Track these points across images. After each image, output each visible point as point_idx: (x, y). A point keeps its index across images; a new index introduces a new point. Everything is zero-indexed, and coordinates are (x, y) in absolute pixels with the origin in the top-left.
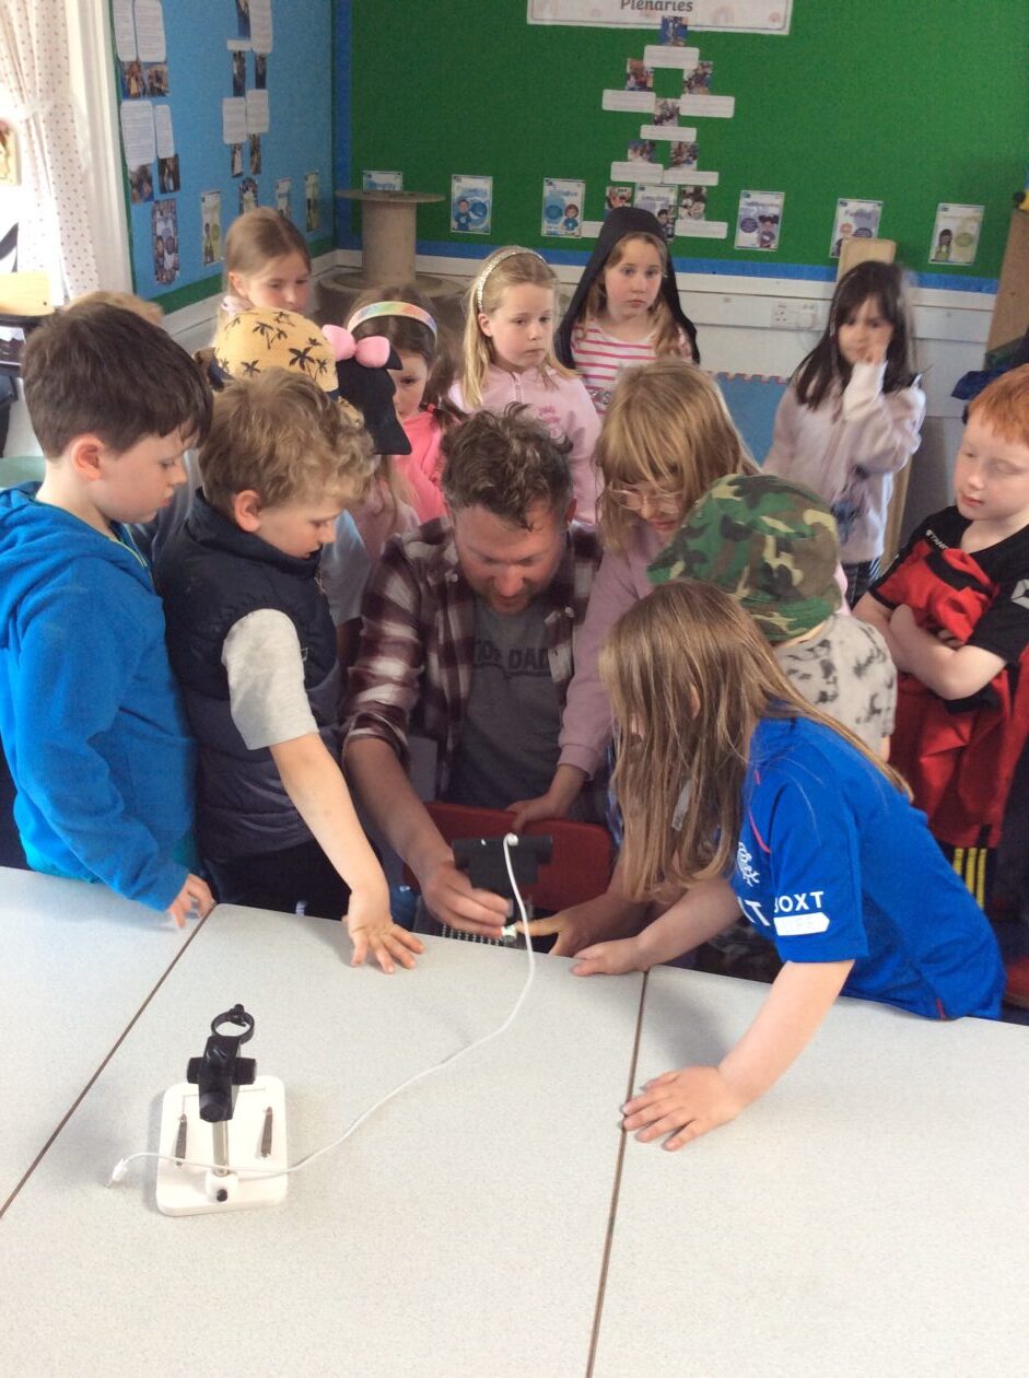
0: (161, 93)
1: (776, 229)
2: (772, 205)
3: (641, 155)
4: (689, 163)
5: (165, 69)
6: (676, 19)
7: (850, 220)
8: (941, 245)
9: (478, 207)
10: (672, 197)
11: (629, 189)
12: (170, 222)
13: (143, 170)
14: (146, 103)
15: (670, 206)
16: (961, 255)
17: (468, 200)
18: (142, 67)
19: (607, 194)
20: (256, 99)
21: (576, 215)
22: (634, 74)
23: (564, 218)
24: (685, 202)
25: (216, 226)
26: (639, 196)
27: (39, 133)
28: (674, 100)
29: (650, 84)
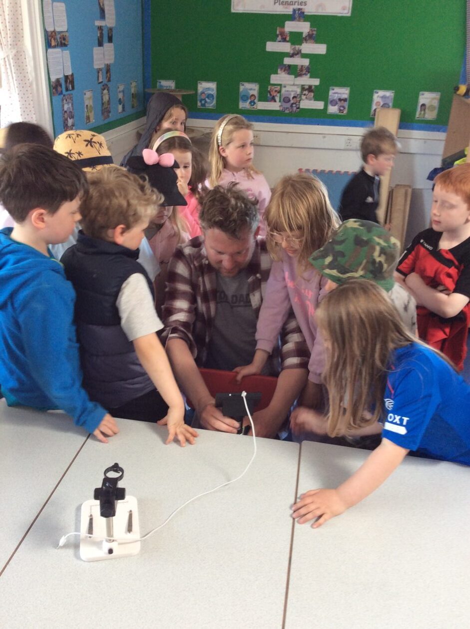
0: (65, 45)
1: (346, 104)
2: (343, 93)
3: (284, 71)
4: (305, 74)
5: (67, 34)
6: (299, 9)
7: (379, 100)
8: (421, 110)
9: (210, 96)
10: (299, 90)
11: (279, 87)
12: (70, 105)
13: (58, 80)
14: (58, 50)
15: (298, 95)
16: (430, 115)
17: (206, 93)
18: (57, 34)
19: (269, 89)
20: (108, 47)
21: (254, 100)
22: (281, 34)
23: (249, 101)
24: (304, 92)
25: (91, 106)
26: (283, 90)
27: (10, 64)
28: (299, 46)
29: (288, 39)
